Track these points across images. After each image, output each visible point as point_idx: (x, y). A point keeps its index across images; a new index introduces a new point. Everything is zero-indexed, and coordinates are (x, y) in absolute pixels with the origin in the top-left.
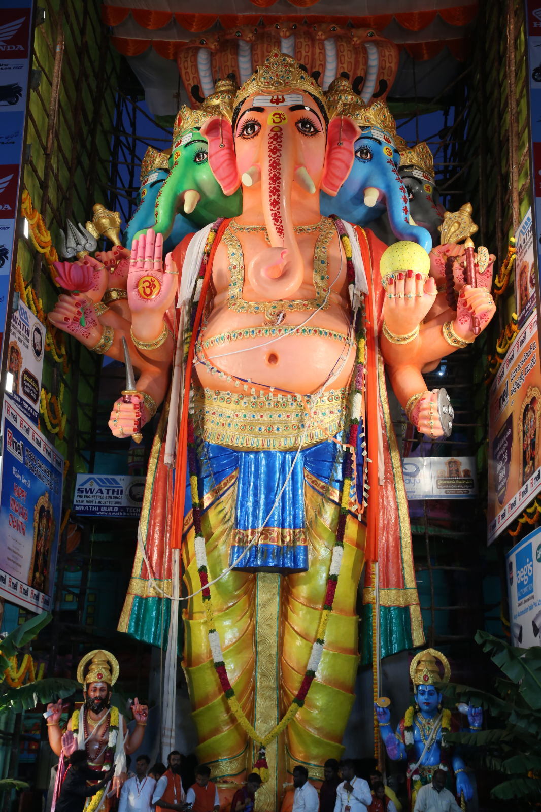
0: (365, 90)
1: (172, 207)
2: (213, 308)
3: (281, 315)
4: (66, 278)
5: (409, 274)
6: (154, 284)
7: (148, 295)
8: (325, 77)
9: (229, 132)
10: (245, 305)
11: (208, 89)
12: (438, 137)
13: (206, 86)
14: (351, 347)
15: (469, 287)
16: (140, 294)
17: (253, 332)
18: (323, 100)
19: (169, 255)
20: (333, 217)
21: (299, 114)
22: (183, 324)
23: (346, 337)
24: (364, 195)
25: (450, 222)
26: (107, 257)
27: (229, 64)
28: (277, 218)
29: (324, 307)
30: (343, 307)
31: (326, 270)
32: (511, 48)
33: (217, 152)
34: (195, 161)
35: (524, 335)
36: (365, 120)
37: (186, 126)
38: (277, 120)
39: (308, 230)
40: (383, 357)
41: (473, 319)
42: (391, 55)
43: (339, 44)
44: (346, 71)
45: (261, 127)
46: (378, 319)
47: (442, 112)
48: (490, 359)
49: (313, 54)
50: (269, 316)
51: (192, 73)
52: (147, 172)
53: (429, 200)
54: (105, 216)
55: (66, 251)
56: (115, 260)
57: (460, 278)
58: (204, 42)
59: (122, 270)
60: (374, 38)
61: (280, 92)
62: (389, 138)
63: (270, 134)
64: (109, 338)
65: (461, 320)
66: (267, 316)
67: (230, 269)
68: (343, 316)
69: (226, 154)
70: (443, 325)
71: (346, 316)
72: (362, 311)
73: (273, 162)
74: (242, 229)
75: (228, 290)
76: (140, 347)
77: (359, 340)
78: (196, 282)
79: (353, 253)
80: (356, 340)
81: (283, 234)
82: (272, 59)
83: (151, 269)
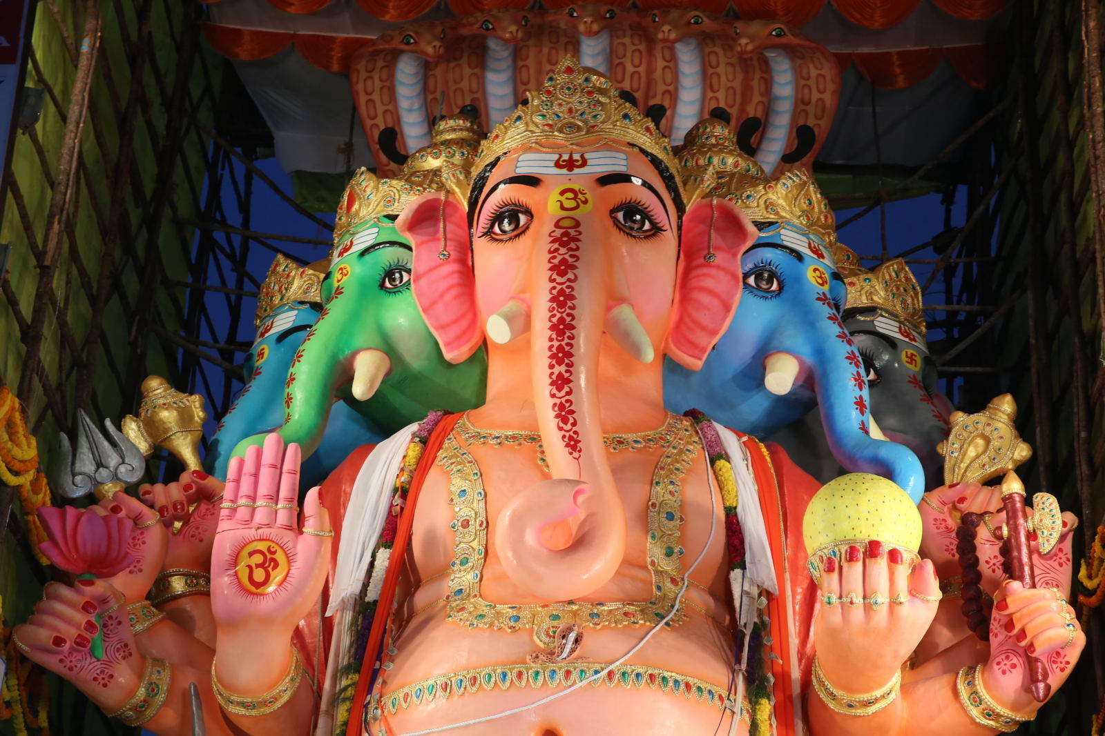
0: (764, 146)
1: (325, 385)
2: (411, 616)
3: (572, 636)
4: (67, 545)
5: (873, 549)
6: (273, 560)
7: (258, 585)
8: (677, 118)
9: (459, 226)
10: (486, 610)
11: (417, 137)
12: (930, 249)
13: (412, 129)
14: (737, 718)
15: (1015, 585)
16: (240, 583)
17: (504, 675)
18: (673, 165)
19: (313, 493)
20: (693, 415)
21: (619, 192)
22: (337, 655)
23: (724, 694)
24: (765, 369)
25: (965, 434)
26: (167, 495)
28: (565, 413)
29: (672, 620)
30: (717, 622)
31: (678, 534)
32: (1092, 67)
33: (431, 270)
34: (382, 286)
36: (767, 207)
37: (363, 212)
39: (636, 442)
41: (1031, 663)
42: (823, 75)
43: (707, 50)
44: (722, 105)
45: (532, 216)
46: (801, 654)
47: (940, 196)
49: (650, 71)
50: (544, 637)
51: (382, 103)
52: (271, 309)
53: (913, 385)
54: (169, 403)
55: (71, 482)
56: (185, 503)
57: (994, 564)
58: (412, 41)
59: (201, 527)
60: (784, 40)
61: (577, 145)
62: (821, 247)
63: (554, 231)
64: (158, 686)
65: (1002, 664)
66: (538, 637)
67: (453, 527)
68: (718, 643)
69: (453, 273)
70: (958, 674)
71: (724, 643)
72: (763, 634)
73: (558, 292)
74: (484, 437)
75: (449, 575)
76: (232, 709)
77: (757, 703)
78: (374, 557)
79: (740, 497)
80: (750, 703)
81: (580, 451)
82: (561, 78)
83: (270, 524)
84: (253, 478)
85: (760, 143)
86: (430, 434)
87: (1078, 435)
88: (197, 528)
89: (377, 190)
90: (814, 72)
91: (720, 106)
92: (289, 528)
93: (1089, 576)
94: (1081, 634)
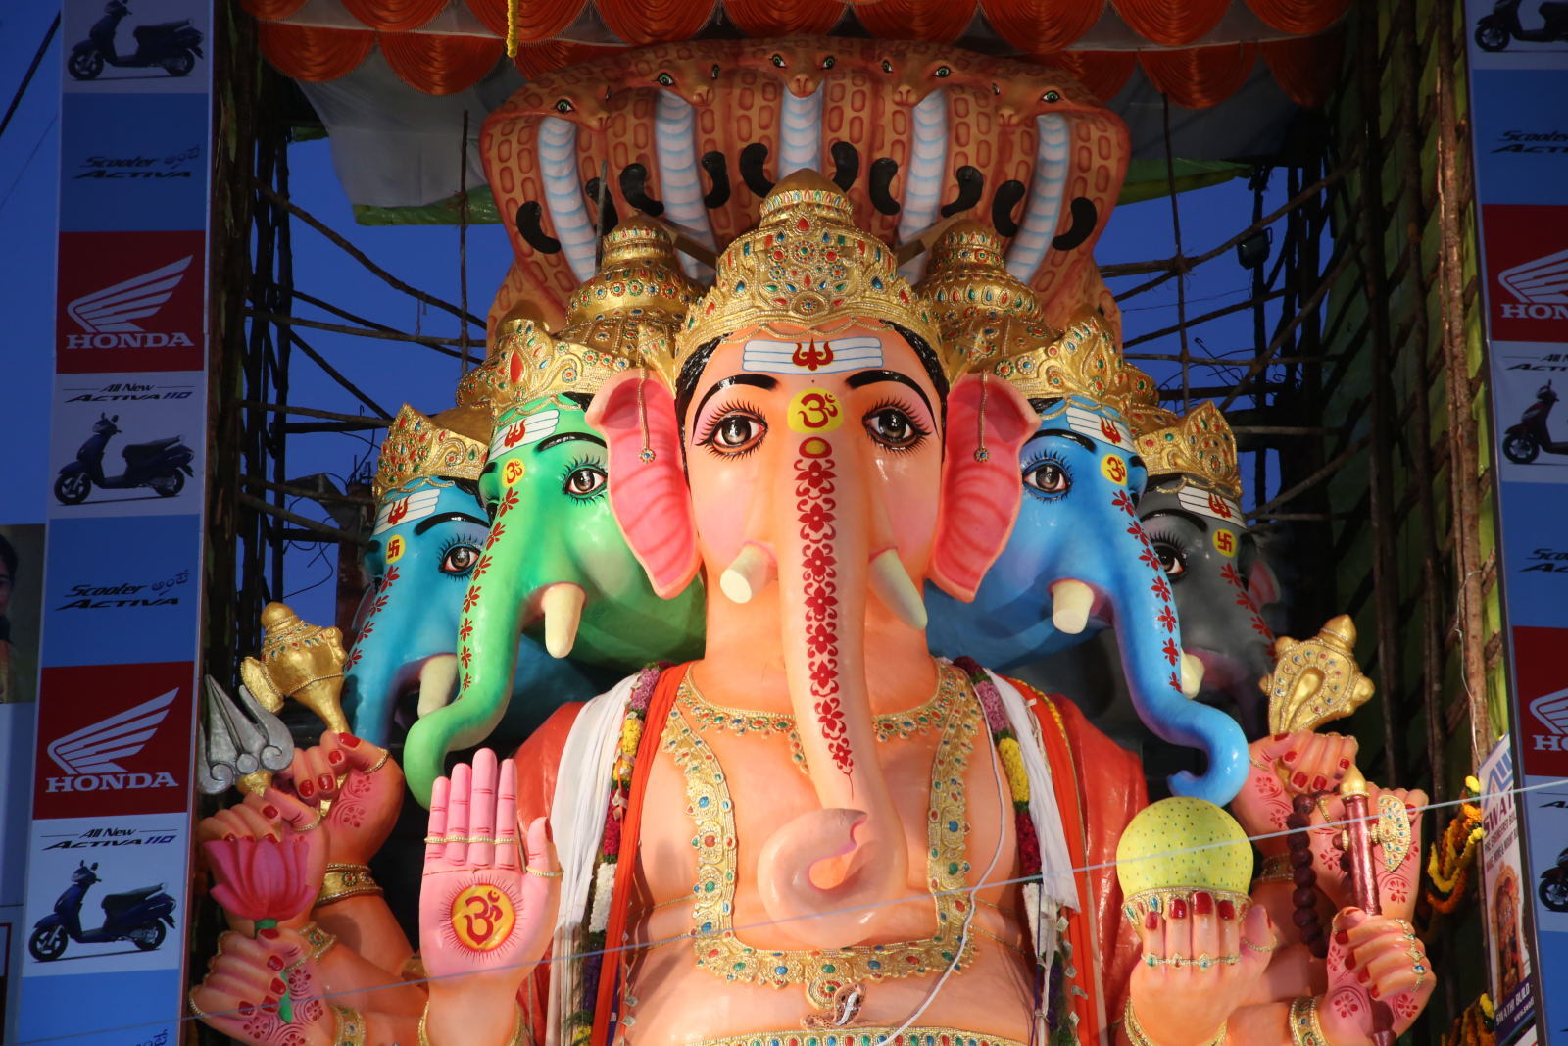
0: (1029, 223)
1: (510, 635)
3: (851, 999)
4: (242, 886)
5: (1200, 900)
6: (495, 908)
7: (479, 939)
8: (912, 181)
9: (663, 412)
10: (744, 957)
11: (568, 214)
13: (561, 203)
15: (1357, 911)
16: (458, 936)
17: (776, 1042)
18: (933, 335)
22: (558, 997)
24: (1052, 599)
25: (1294, 668)
26: (310, 767)
27: (628, 139)
28: (831, 716)
29: (962, 960)
31: (962, 847)
32: (1449, 233)
33: (635, 474)
34: (567, 489)
36: (1049, 379)
37: (535, 385)
38: (816, 417)
39: (907, 724)
41: (1375, 1007)
42: (1107, 139)
43: (954, 96)
44: (972, 162)
45: (766, 426)
46: (1106, 976)
49: (876, 114)
50: (817, 995)
51: (521, 170)
52: (400, 480)
53: (1228, 580)
54: (300, 642)
55: (207, 774)
56: (333, 776)
57: (1331, 859)
58: (569, 108)
59: (355, 807)
60: (1058, 106)
61: (819, 329)
62: (1116, 424)
63: (800, 461)
65: (1342, 1003)
66: (812, 996)
67: (695, 845)
68: (1013, 977)
69: (660, 479)
70: (1290, 1007)
71: (1018, 974)
72: (1064, 963)
73: (814, 553)
74: (721, 718)
75: (692, 903)
78: (595, 873)
79: (1032, 790)
81: (851, 764)
82: (793, 236)
83: (489, 865)
84: (463, 807)
85: (1023, 219)
86: (648, 705)
88: (351, 809)
89: (553, 358)
90: (1095, 134)
91: (970, 164)
92: (510, 867)
93: (1441, 873)
94: (1431, 976)
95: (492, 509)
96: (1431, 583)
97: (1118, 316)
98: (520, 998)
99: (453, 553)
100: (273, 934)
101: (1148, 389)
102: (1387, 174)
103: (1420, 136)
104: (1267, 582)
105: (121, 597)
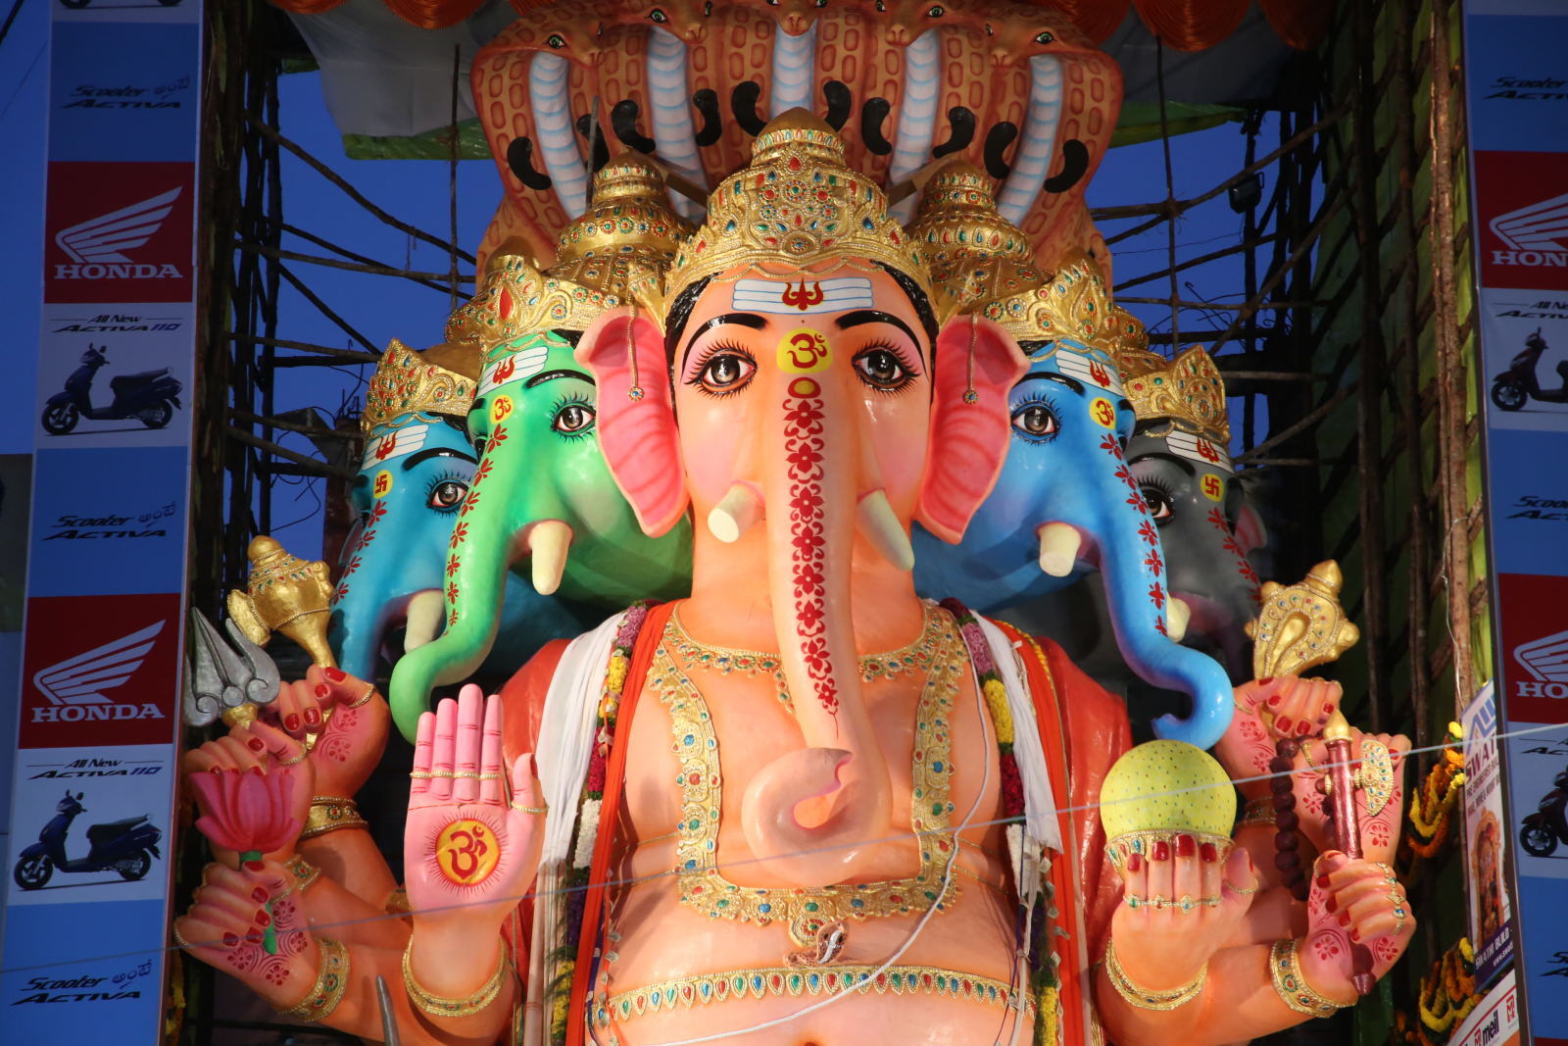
0: (1021, 166)
1: (497, 571)
3: (834, 937)
4: (227, 819)
5: (1183, 844)
6: (481, 843)
7: (464, 874)
8: (903, 121)
10: (728, 894)
11: (560, 150)
13: (552, 139)
14: (1021, 1016)
15: (1339, 856)
16: (442, 871)
17: (759, 982)
20: (953, 606)
21: (863, 335)
23: (1006, 988)
24: (1039, 538)
25: (1280, 613)
26: (296, 699)
28: (817, 656)
29: (945, 900)
30: (991, 885)
31: (947, 788)
33: (622, 413)
34: (555, 427)
35: (1490, 1018)
36: (1039, 321)
37: (524, 321)
38: (805, 357)
39: (892, 664)
40: (1104, 1025)
42: (1100, 81)
43: (947, 36)
44: (965, 103)
45: (755, 365)
48: (1402, 1027)
49: (869, 54)
50: (800, 933)
51: (512, 105)
52: (388, 415)
53: (1215, 524)
54: (287, 575)
55: (193, 706)
56: (319, 710)
57: (1313, 803)
58: (561, 43)
59: (341, 741)
60: (1052, 47)
61: (809, 269)
62: (1106, 368)
63: (789, 401)
64: (336, 978)
65: (1323, 946)
66: (795, 934)
67: (680, 782)
68: (995, 917)
69: (649, 417)
70: (1271, 949)
71: (1000, 914)
72: (1046, 904)
73: (801, 493)
74: (707, 657)
75: (676, 840)
76: (429, 1009)
77: (1042, 992)
78: (579, 809)
79: (1016, 730)
80: (1035, 993)
81: (836, 704)
82: (785, 175)
83: (475, 799)
84: (448, 741)
85: (1015, 159)
86: (634, 643)
87: (1415, 634)
88: (337, 743)
89: (542, 295)
90: (1088, 76)
91: (962, 105)
92: (495, 803)
93: (1423, 818)
94: (1411, 920)
95: (480, 446)
96: (1417, 529)
97: (1109, 260)
98: (503, 932)
99: (441, 489)
100: (258, 866)
101: (1137, 333)
102: (1379, 120)
103: (1413, 82)
104: (1254, 528)
105: (108, 528)
